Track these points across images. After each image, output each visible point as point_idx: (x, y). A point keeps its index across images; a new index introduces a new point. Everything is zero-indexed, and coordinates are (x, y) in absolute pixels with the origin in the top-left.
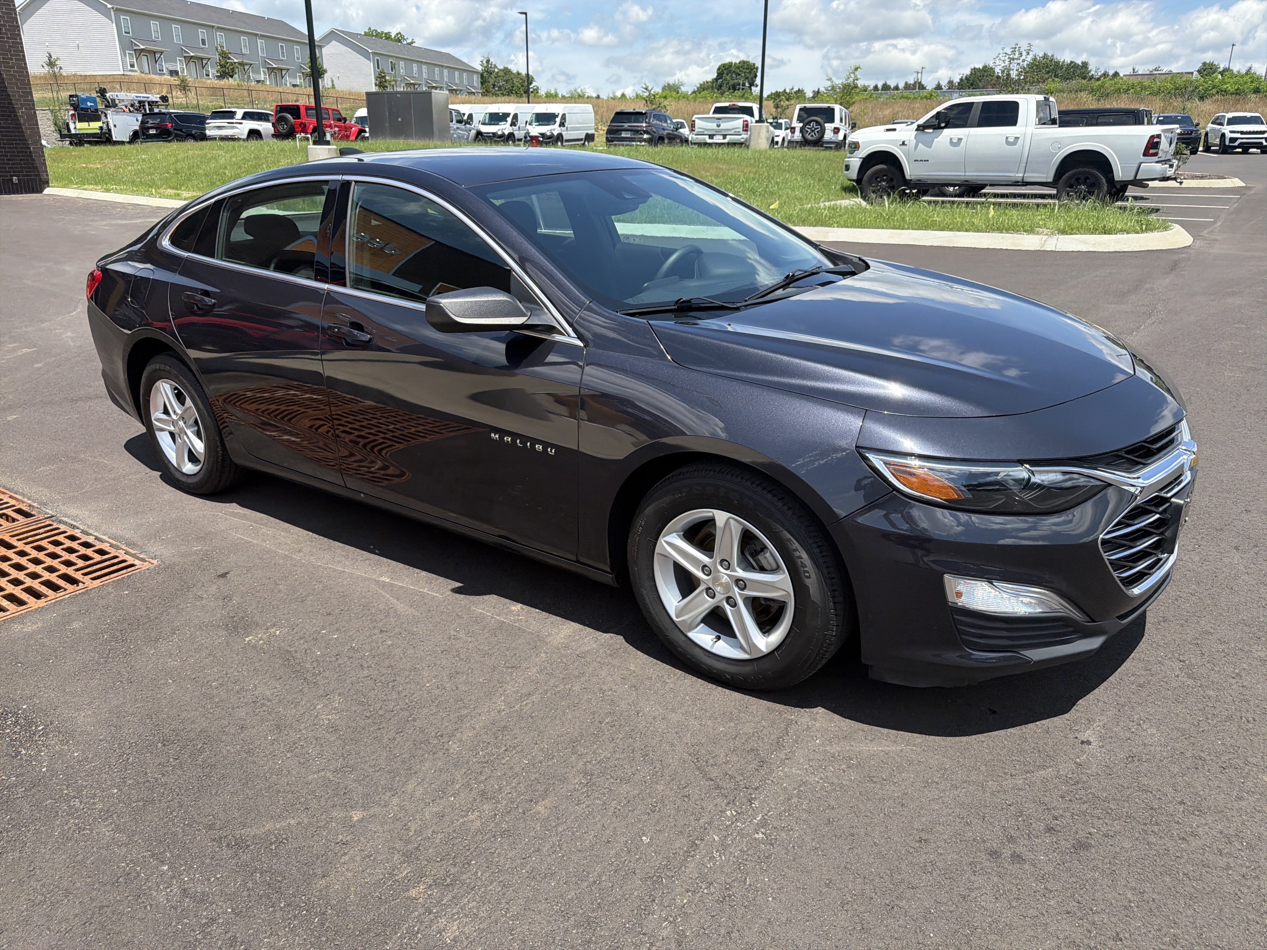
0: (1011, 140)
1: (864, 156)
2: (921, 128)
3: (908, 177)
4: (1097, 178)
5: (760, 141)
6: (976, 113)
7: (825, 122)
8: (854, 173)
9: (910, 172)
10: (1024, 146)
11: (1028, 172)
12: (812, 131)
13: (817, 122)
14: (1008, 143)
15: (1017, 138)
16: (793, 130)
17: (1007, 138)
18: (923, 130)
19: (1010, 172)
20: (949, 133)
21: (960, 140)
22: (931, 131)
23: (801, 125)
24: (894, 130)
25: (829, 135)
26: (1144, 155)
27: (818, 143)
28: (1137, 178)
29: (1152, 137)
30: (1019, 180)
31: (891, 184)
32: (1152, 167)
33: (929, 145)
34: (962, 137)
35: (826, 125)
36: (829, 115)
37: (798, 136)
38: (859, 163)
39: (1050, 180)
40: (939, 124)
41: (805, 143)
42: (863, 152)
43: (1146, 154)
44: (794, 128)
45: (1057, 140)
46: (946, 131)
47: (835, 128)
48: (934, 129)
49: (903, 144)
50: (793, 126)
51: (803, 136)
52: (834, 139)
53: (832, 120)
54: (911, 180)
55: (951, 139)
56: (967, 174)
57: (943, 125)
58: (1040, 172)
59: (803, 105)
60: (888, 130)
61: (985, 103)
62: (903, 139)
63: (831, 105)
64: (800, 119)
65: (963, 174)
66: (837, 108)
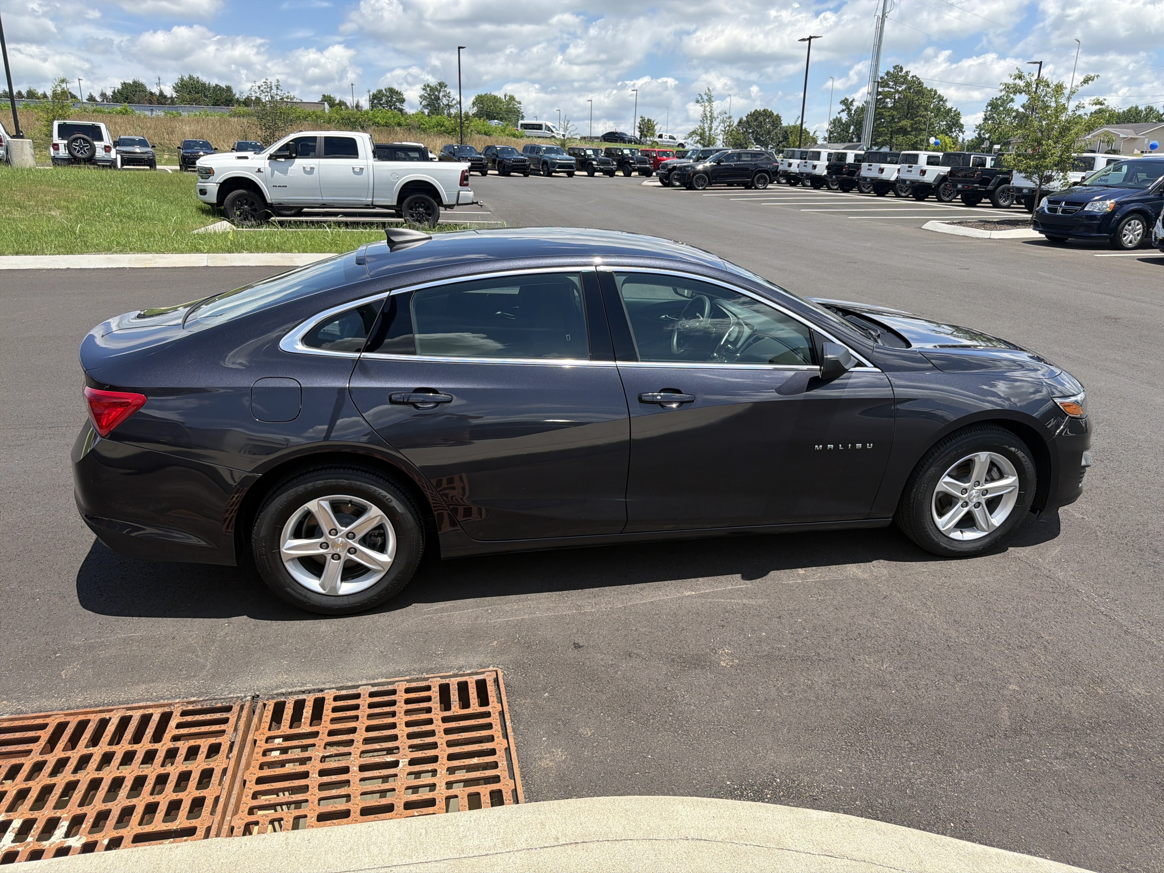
0: (357, 170)
1: (221, 182)
2: (271, 157)
3: (269, 201)
4: (431, 203)
5: (25, 158)
6: (320, 146)
7: (93, 140)
8: (212, 197)
9: (270, 197)
10: (368, 176)
11: (376, 197)
12: (81, 148)
13: (84, 139)
14: (354, 172)
15: (362, 169)
16: (56, 147)
17: (353, 168)
18: (275, 159)
19: (361, 197)
20: (300, 163)
21: (312, 168)
22: (283, 160)
23: (66, 142)
24: (246, 158)
25: (100, 153)
26: (461, 185)
27: (91, 160)
28: (459, 202)
29: (463, 171)
30: (370, 203)
31: (253, 207)
32: (467, 194)
33: (285, 172)
34: (314, 166)
35: (96, 143)
36: (96, 133)
37: (63, 152)
38: (217, 188)
39: (395, 203)
40: (291, 154)
41: (73, 160)
42: (220, 178)
43: (461, 184)
44: (57, 145)
45: (394, 172)
46: (298, 161)
47: (106, 147)
48: (285, 158)
49: (259, 171)
50: (54, 142)
51: (70, 152)
52: (107, 157)
53: (100, 138)
54: (272, 204)
55: (304, 168)
56: (324, 198)
57: (294, 155)
58: (385, 197)
59: (62, 122)
60: (239, 158)
61: (327, 139)
62: (259, 167)
63: (97, 124)
64: (61, 135)
65: (321, 198)
66: (103, 126)
